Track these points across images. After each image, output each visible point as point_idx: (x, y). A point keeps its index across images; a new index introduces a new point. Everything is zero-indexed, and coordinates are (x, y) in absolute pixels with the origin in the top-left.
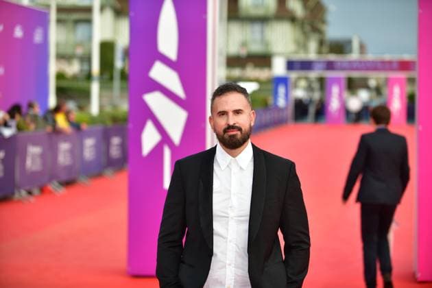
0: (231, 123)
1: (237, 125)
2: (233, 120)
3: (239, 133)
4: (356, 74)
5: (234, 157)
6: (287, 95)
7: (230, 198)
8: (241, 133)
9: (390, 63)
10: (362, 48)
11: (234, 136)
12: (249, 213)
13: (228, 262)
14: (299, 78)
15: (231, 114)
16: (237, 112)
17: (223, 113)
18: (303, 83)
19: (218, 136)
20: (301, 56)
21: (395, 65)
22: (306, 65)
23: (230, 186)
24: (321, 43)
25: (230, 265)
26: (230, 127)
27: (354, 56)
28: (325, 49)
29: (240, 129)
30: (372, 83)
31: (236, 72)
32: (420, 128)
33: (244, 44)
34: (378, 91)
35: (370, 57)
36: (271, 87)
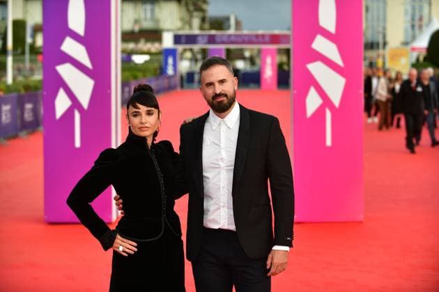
0: (218, 92)
1: (223, 92)
2: (219, 89)
3: (225, 98)
4: (232, 47)
5: (222, 118)
6: (175, 65)
7: (220, 152)
8: (227, 98)
9: (263, 36)
10: (238, 24)
11: (221, 102)
12: (233, 164)
13: (222, 204)
14: (185, 50)
15: (217, 84)
16: (222, 82)
17: (211, 84)
18: (188, 55)
19: (208, 102)
20: (186, 32)
21: (267, 39)
22: (191, 39)
23: (220, 141)
24: (203, 20)
25: (224, 206)
26: (216, 96)
27: (232, 31)
28: (207, 25)
29: (226, 95)
30: (247, 54)
31: (131, 46)
32: (295, 92)
33: (136, 21)
34: (252, 60)
35: (245, 32)
36: (162, 57)
